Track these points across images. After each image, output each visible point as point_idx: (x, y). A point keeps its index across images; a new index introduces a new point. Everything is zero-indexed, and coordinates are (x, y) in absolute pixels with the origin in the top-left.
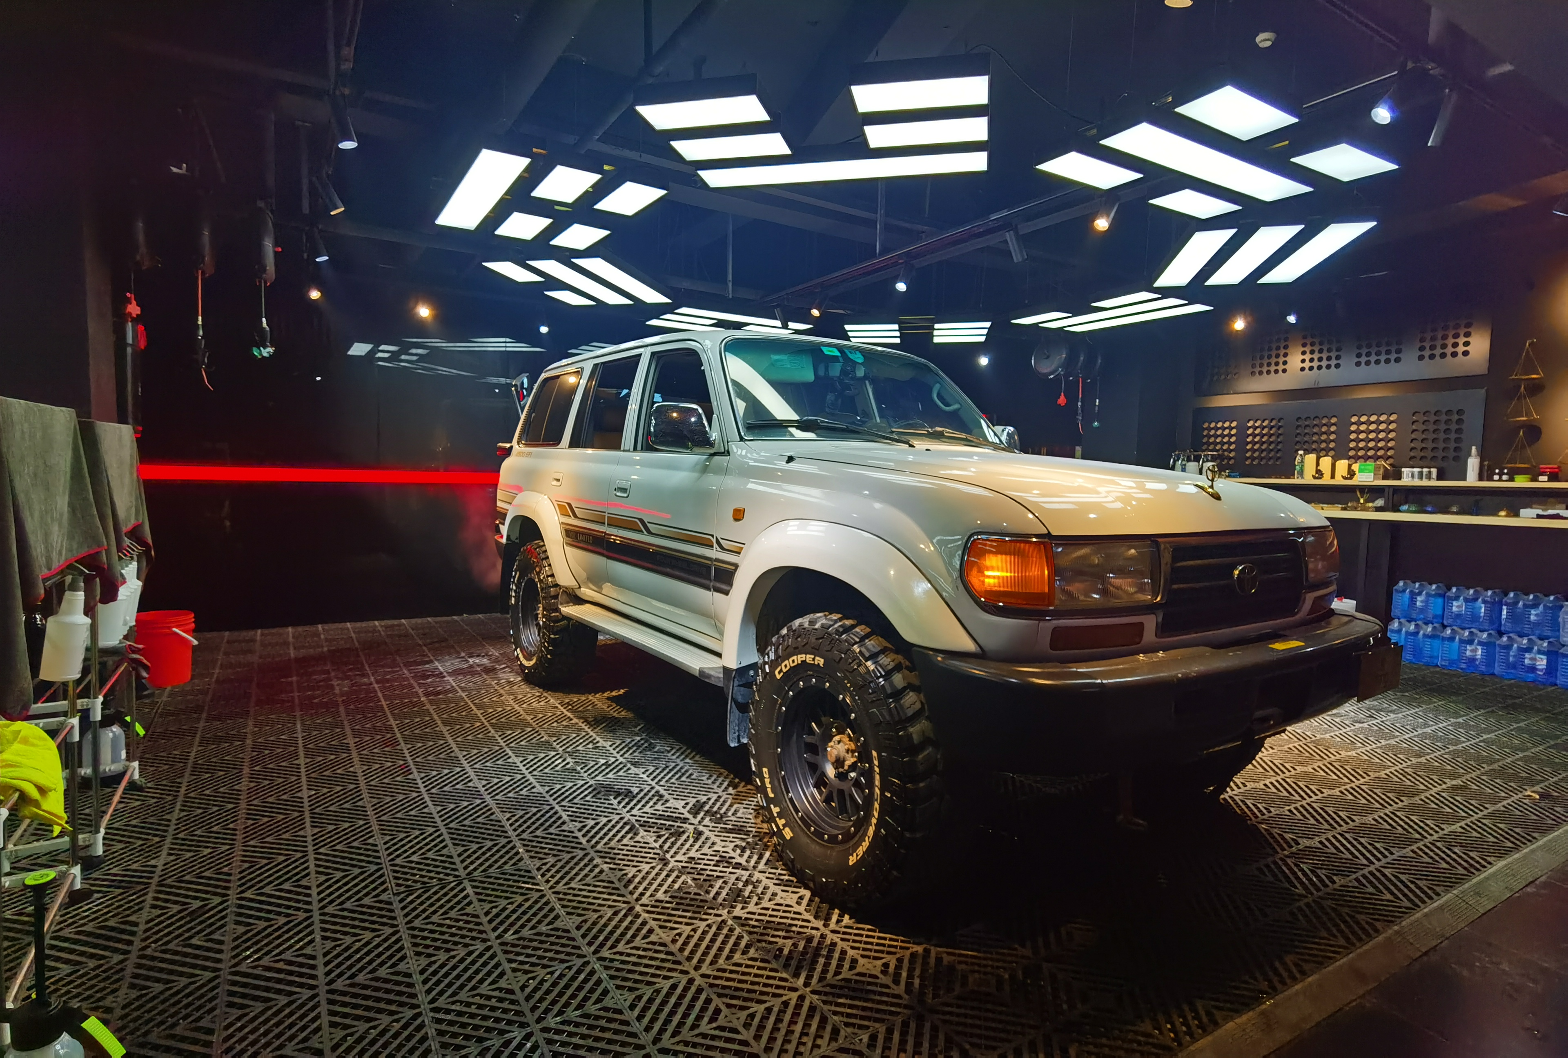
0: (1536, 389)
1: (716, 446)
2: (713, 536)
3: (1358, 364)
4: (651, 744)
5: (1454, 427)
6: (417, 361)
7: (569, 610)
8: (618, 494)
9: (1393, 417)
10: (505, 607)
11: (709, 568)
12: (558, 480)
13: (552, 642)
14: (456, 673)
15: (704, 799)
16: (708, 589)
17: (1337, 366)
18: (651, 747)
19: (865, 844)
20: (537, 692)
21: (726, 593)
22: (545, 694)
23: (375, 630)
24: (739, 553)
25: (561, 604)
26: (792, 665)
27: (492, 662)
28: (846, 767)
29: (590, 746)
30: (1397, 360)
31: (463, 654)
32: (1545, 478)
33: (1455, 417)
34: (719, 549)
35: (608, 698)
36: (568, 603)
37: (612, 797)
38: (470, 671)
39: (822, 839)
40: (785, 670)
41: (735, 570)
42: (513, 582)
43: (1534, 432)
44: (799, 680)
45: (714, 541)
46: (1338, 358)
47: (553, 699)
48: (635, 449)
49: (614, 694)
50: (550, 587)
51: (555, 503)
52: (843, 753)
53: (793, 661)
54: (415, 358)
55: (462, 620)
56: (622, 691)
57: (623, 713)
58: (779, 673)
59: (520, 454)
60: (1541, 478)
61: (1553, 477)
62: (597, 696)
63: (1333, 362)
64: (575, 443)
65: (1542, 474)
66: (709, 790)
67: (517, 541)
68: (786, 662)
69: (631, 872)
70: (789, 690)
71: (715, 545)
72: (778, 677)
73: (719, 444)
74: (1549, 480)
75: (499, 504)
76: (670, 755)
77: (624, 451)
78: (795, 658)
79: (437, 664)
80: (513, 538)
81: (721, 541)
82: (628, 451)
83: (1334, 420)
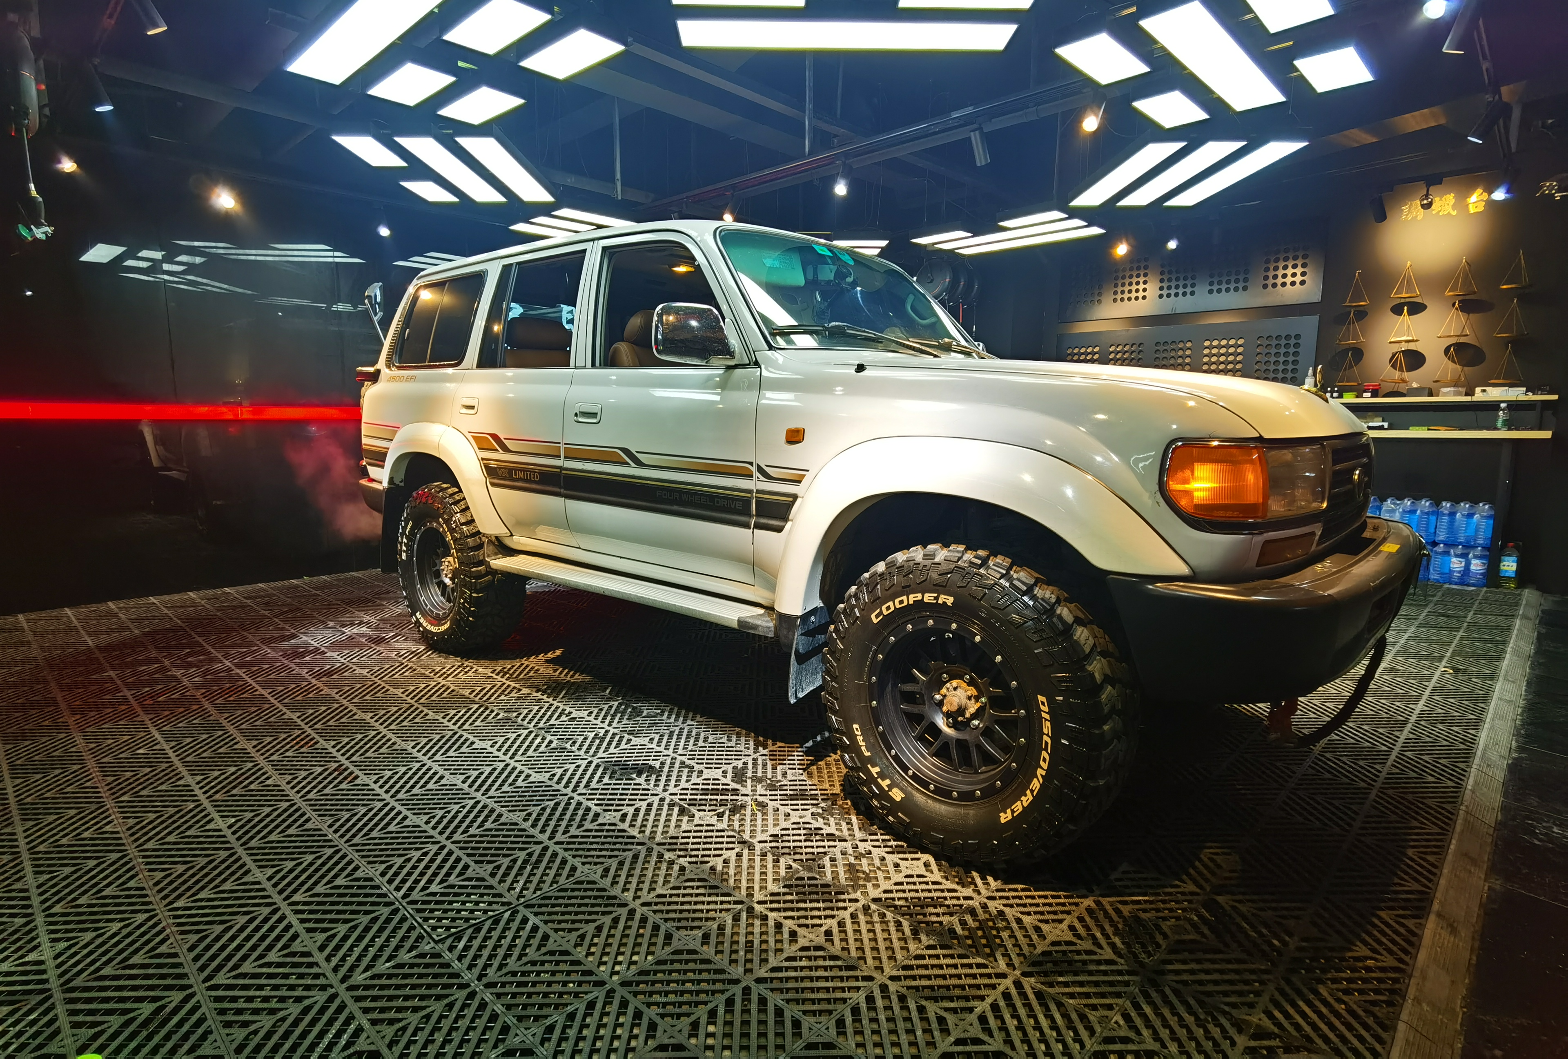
0: (1361, 314)
1: (737, 355)
2: (751, 464)
3: (1211, 292)
4: (634, 708)
5: (1292, 350)
6: (183, 272)
7: (500, 563)
8: (580, 420)
9: (1241, 342)
10: (390, 563)
11: (748, 502)
12: (472, 407)
13: (472, 601)
14: (336, 646)
15: (740, 764)
16: (747, 526)
17: (1192, 293)
18: (639, 713)
19: (1027, 799)
20: (453, 662)
21: (779, 530)
22: (466, 663)
23: (193, 604)
24: (800, 482)
25: (489, 556)
26: (898, 606)
27: (373, 630)
28: (968, 715)
29: (564, 718)
30: (1245, 288)
31: (331, 624)
32: (1369, 395)
33: (1293, 341)
34: (762, 478)
35: (547, 661)
36: (496, 554)
37: (634, 776)
38: (351, 642)
39: (951, 798)
40: (885, 613)
41: (793, 503)
42: (404, 533)
43: (1358, 353)
44: (907, 622)
45: (754, 469)
46: (1193, 285)
47: (481, 669)
48: (593, 365)
49: (550, 655)
50: (467, 537)
51: (469, 436)
52: (964, 701)
53: (901, 602)
54: (181, 268)
55: (304, 583)
56: (558, 652)
57: (577, 676)
58: (877, 616)
59: (393, 379)
60: (1365, 395)
61: (1375, 394)
62: (531, 659)
63: (1189, 290)
64: (487, 360)
65: (1365, 391)
66: (739, 755)
67: (402, 484)
68: (890, 604)
69: (719, 863)
70: (890, 635)
71: (756, 474)
72: (875, 621)
73: (741, 353)
74: (1372, 396)
75: (365, 441)
76: (665, 717)
77: (576, 368)
78: (904, 598)
79: (305, 638)
80: (397, 481)
81: (767, 469)
82: (585, 367)
83: (1189, 345)
